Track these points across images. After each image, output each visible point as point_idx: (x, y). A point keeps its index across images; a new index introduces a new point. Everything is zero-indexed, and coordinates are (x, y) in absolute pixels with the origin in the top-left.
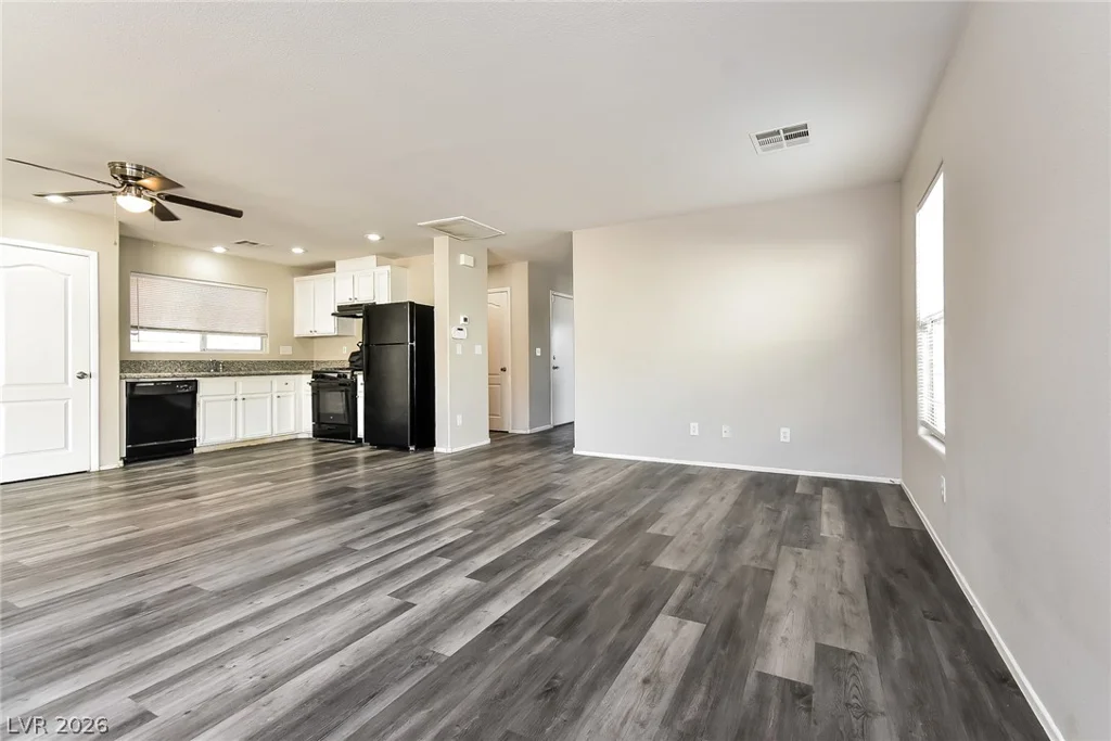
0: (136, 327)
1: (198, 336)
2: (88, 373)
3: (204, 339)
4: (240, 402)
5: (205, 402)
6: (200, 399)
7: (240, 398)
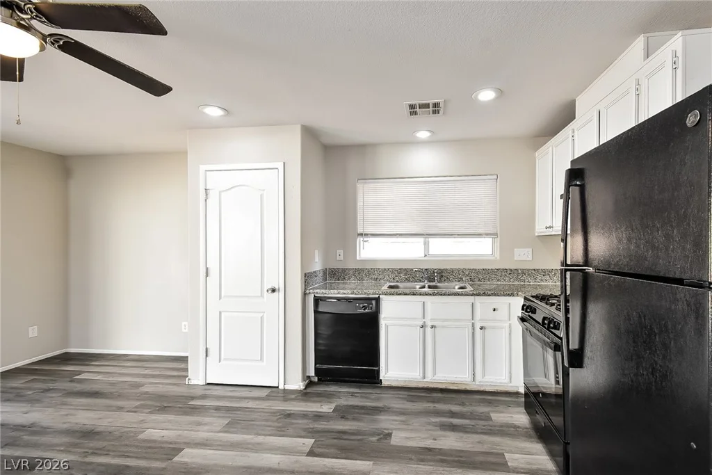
0: (361, 235)
1: (421, 240)
2: (277, 287)
3: (426, 244)
4: (429, 330)
5: (387, 327)
6: (383, 323)
7: (429, 324)
